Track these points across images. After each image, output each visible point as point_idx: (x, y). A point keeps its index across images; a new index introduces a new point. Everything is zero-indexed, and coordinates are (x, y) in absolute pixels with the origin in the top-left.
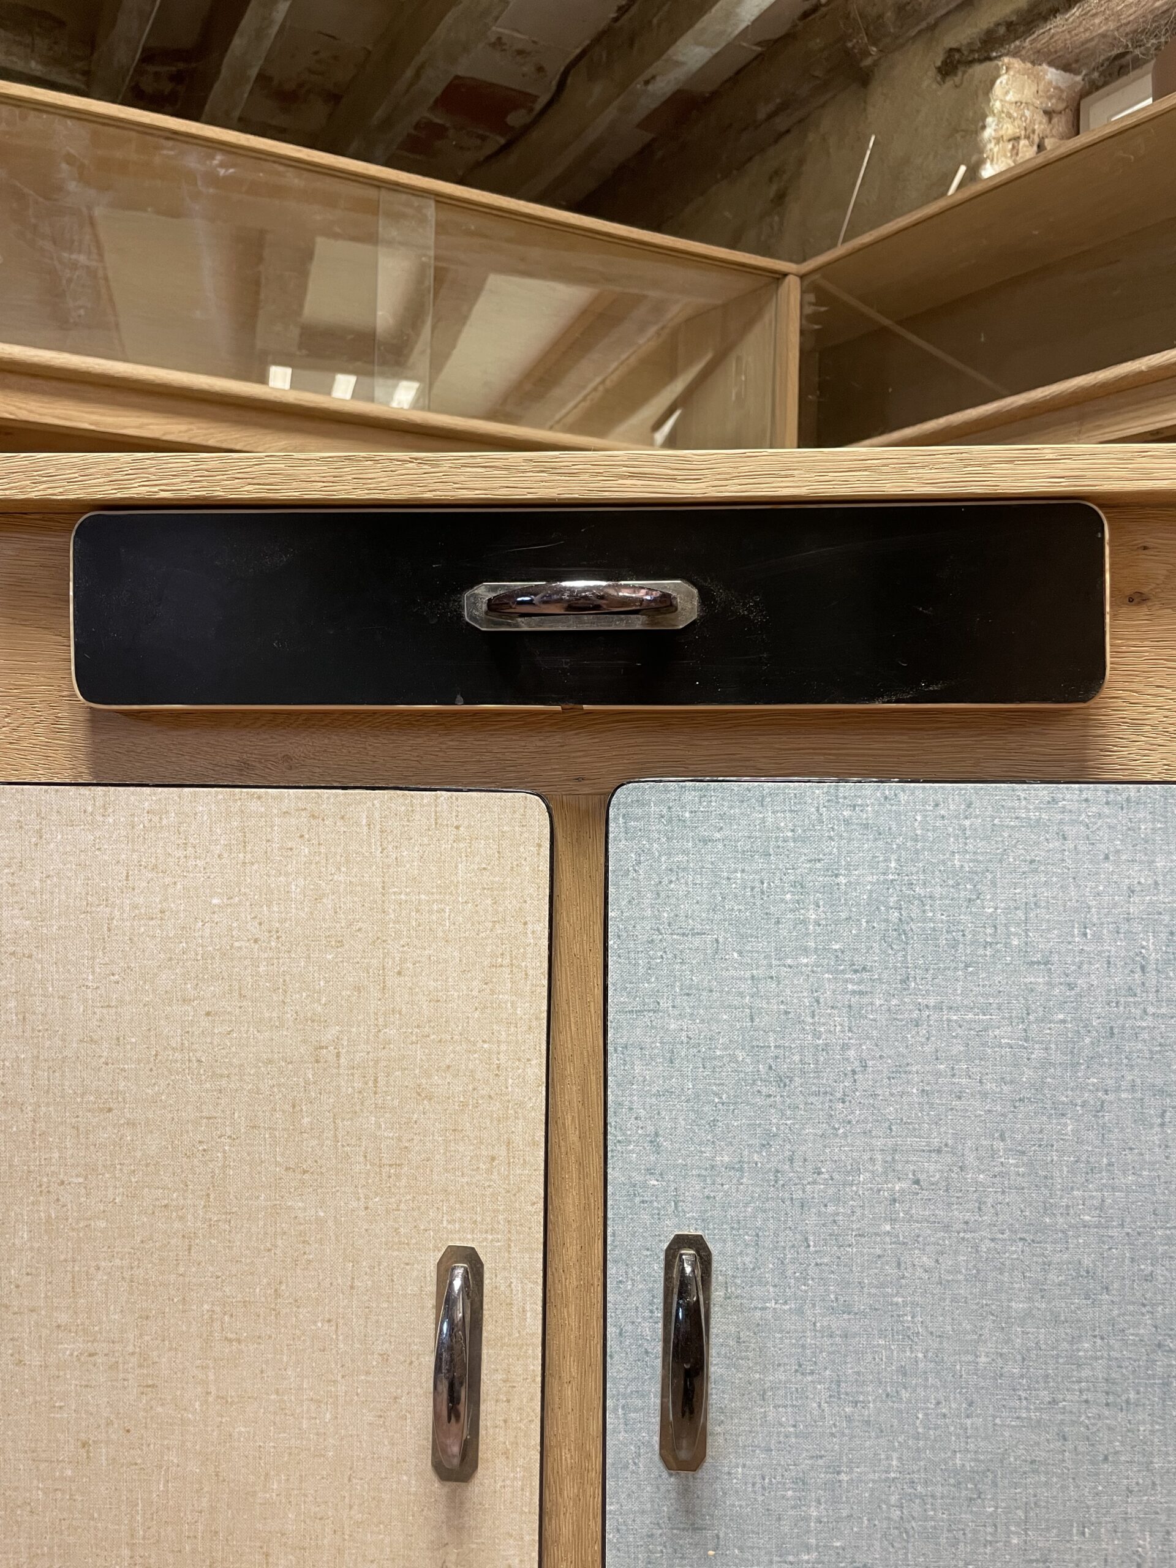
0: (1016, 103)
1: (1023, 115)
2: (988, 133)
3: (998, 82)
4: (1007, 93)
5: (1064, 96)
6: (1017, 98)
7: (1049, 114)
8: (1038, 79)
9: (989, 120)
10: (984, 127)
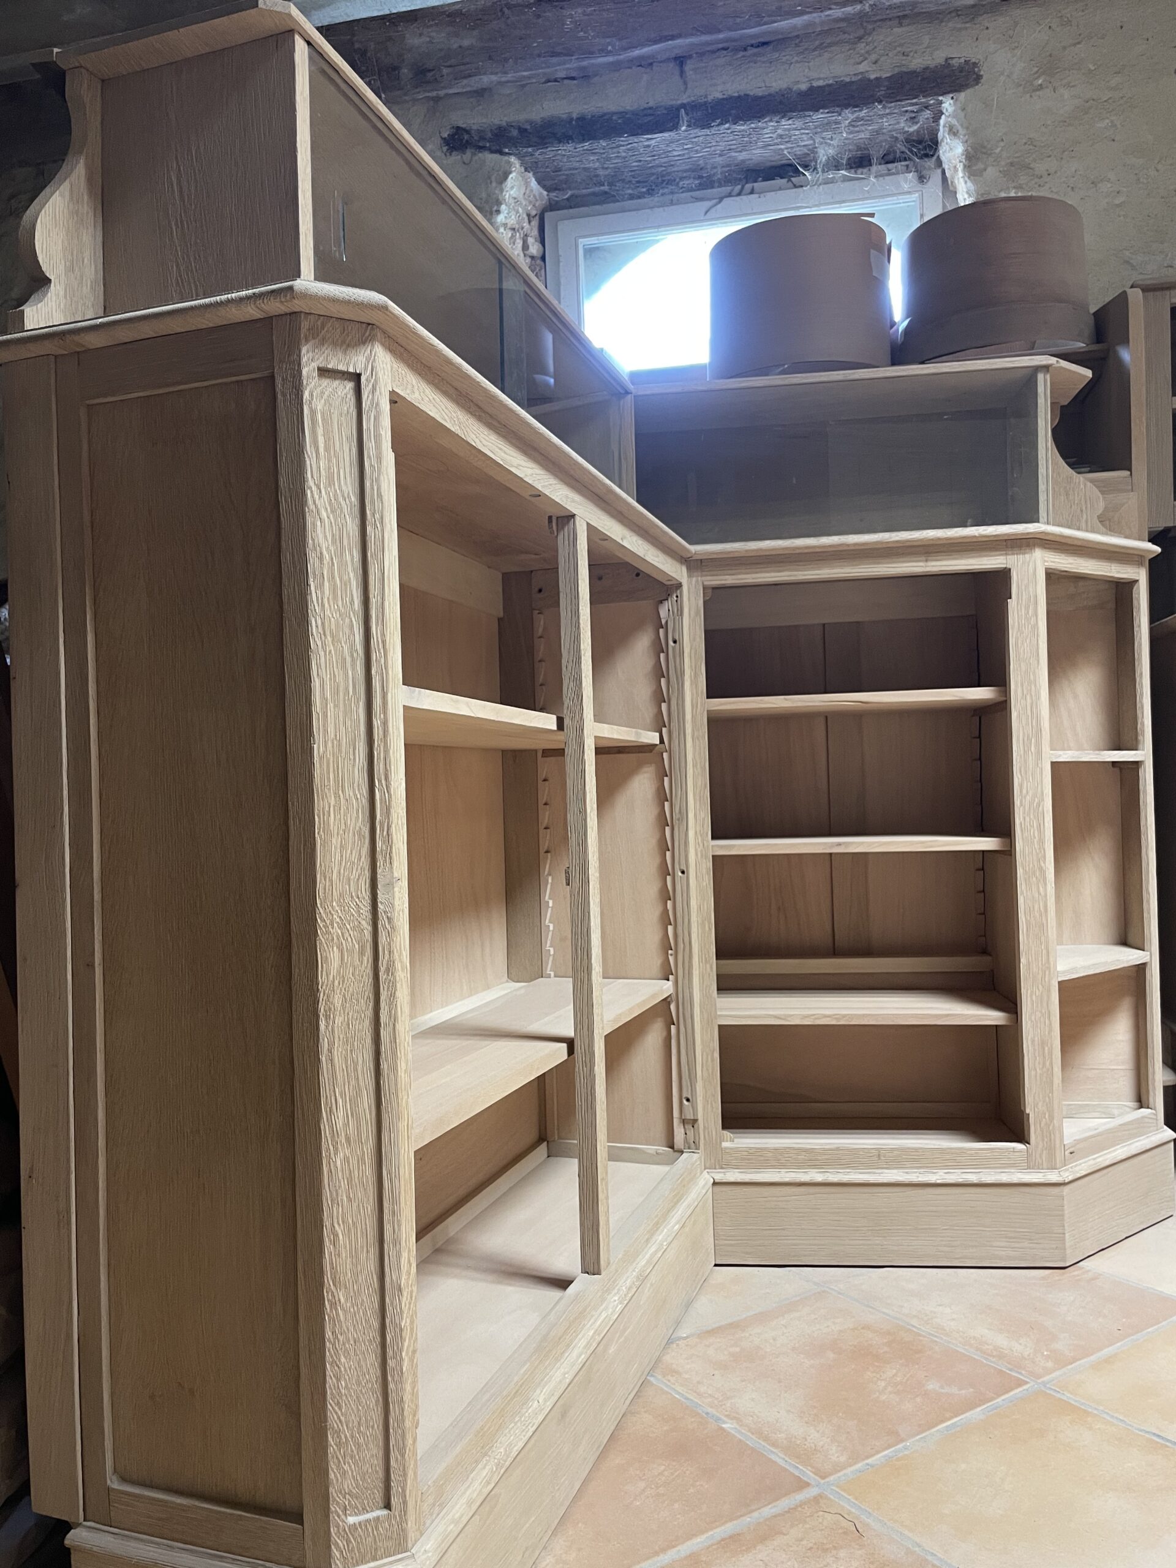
0: (516, 199)
1: (518, 211)
2: (501, 218)
3: (511, 176)
4: (512, 188)
5: (538, 205)
6: (516, 194)
7: (530, 214)
8: (525, 183)
9: (503, 207)
10: (498, 212)
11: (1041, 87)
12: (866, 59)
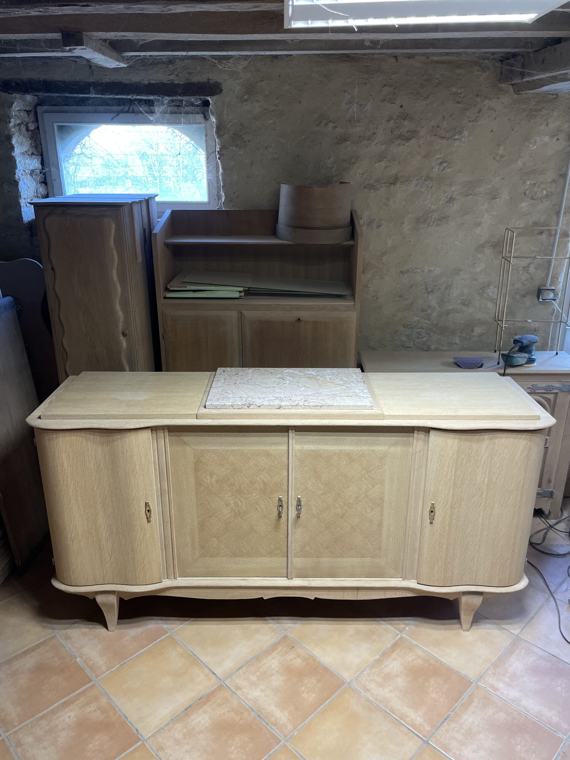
0: (18, 110)
1: (21, 115)
2: (11, 124)
3: (14, 105)
4: (16, 108)
5: (32, 105)
6: (19, 109)
7: (28, 112)
8: (24, 100)
9: (12, 120)
10: (10, 122)
11: (246, 100)
12: (173, 74)
